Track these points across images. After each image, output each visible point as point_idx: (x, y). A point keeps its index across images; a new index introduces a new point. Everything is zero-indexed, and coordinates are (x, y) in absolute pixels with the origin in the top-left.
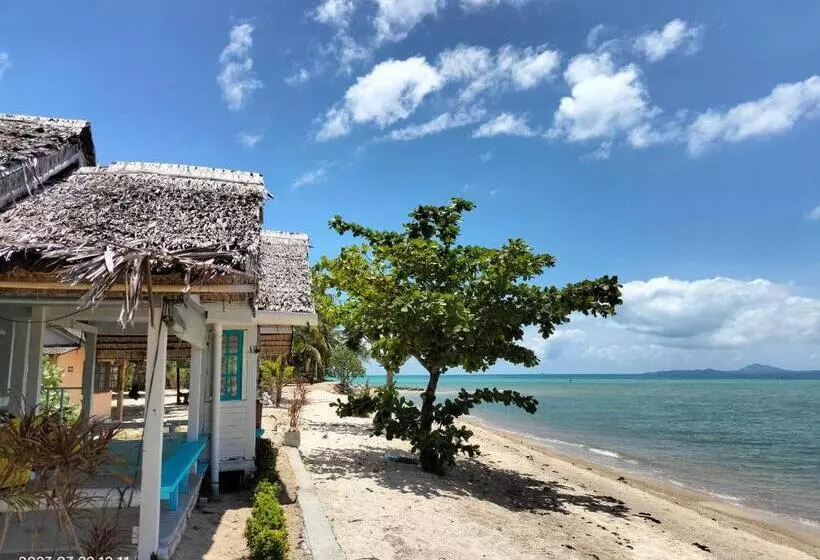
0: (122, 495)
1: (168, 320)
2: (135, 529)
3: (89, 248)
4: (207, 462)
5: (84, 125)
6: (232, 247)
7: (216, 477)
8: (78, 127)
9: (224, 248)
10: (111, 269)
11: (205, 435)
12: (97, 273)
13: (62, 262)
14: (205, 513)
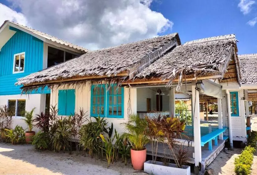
0: (189, 142)
1: (198, 89)
2: (193, 153)
3: (169, 69)
4: (227, 136)
5: (176, 34)
6: (213, 62)
7: (232, 142)
8: (174, 35)
9: (211, 63)
10: (174, 75)
11: (227, 127)
12: (170, 76)
13: (161, 75)
14: (227, 153)
